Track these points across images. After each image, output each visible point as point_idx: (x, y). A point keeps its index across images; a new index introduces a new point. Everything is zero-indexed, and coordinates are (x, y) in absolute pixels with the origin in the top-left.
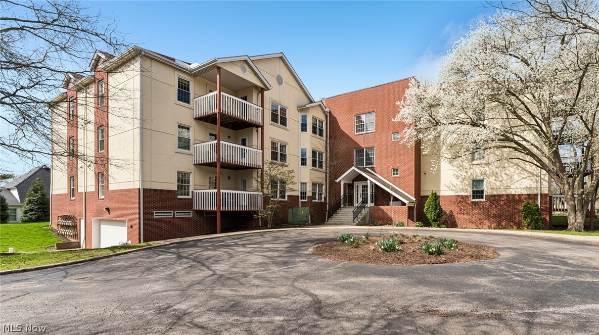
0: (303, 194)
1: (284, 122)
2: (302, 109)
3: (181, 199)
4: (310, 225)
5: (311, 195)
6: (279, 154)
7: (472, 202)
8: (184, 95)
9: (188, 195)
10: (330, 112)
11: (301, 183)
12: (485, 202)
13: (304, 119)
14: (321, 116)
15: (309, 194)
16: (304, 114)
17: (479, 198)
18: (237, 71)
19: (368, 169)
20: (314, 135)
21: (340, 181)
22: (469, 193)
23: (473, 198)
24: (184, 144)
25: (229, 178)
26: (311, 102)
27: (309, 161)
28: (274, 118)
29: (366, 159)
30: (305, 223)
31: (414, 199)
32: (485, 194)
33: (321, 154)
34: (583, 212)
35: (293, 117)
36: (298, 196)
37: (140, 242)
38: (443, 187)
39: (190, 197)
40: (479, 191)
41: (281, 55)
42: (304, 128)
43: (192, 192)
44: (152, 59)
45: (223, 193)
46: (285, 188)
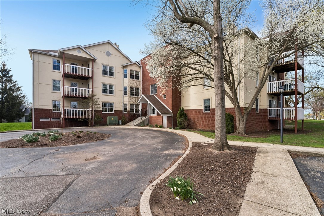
0: (125, 109)
1: (111, 74)
2: (124, 67)
3: (54, 113)
5: (129, 110)
6: (108, 90)
7: (204, 113)
8: (56, 67)
10: (142, 67)
11: (124, 104)
12: (210, 113)
13: (126, 71)
14: (138, 69)
15: (128, 109)
16: (125, 69)
17: (208, 111)
18: (76, 53)
19: (155, 95)
20: (132, 79)
21: (139, 102)
22: (202, 107)
23: (205, 111)
24: (56, 88)
25: (83, 103)
26: (131, 62)
27: (129, 93)
28: (105, 72)
29: (155, 90)
30: (115, 124)
31: (172, 112)
32: (210, 108)
33: (137, 89)
35: (118, 72)
36: (122, 111)
37: (32, 129)
38: (191, 105)
39: (60, 112)
40: (208, 106)
41: (108, 42)
42: (125, 76)
44: (39, 53)
45: (66, 110)
46: (113, 107)
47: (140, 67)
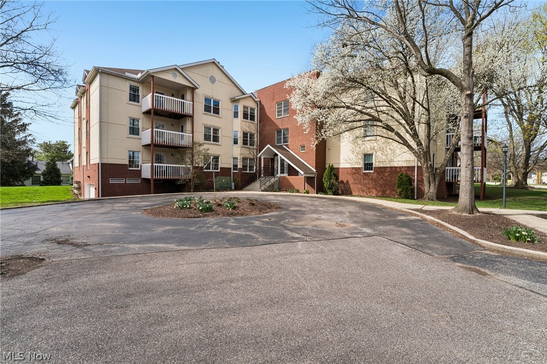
0: (235, 166)
1: (216, 111)
2: (234, 101)
3: (131, 170)
4: (233, 190)
5: (241, 167)
6: (213, 135)
7: (364, 173)
8: (134, 97)
9: (138, 167)
10: (260, 101)
11: (234, 158)
12: (373, 173)
13: (236, 107)
14: (253, 105)
15: (240, 166)
16: (235, 104)
17: (370, 170)
18: (169, 77)
19: (284, 146)
20: (245, 120)
21: (261, 156)
22: (361, 165)
23: (365, 170)
24: (134, 131)
25: (172, 155)
26: (244, 94)
27: (240, 141)
28: (207, 109)
29: (284, 138)
30: (227, 188)
31: (315, 171)
32: (374, 166)
33: (252, 135)
34: (435, 183)
35: (226, 107)
36: (231, 168)
37: (99, 197)
38: (342, 161)
39: (139, 169)
40: (370, 164)
41: (213, 61)
42: (236, 115)
43: (141, 165)
44: (108, 74)
45: (155, 166)
46: (218, 162)
47: (256, 102)
